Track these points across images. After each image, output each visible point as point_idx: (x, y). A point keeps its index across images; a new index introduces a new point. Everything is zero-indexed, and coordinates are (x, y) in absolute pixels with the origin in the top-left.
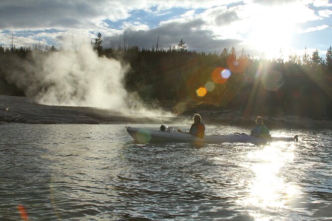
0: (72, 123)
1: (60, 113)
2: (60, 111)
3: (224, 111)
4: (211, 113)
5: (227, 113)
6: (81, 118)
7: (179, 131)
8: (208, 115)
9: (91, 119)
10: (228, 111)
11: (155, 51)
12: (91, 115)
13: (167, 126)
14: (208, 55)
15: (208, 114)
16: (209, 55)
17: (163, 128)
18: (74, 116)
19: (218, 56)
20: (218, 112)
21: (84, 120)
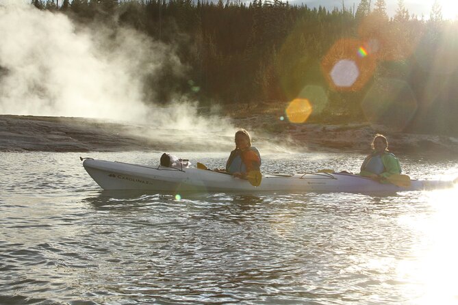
0: (30, 150)
1: (10, 131)
2: (11, 125)
3: (350, 125)
4: (324, 128)
5: (356, 128)
6: (53, 139)
7: (200, 166)
8: (318, 133)
9: (74, 142)
10: (359, 125)
11: (224, 5)
12: (75, 133)
13: (175, 156)
14: (331, 12)
15: (318, 130)
16: (333, 12)
17: (166, 161)
18: (39, 136)
19: (351, 15)
20: (339, 126)
21: (58, 143)
